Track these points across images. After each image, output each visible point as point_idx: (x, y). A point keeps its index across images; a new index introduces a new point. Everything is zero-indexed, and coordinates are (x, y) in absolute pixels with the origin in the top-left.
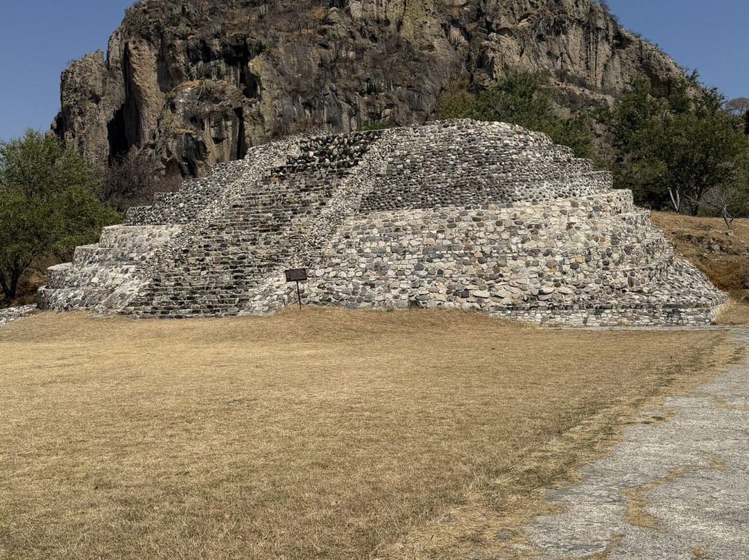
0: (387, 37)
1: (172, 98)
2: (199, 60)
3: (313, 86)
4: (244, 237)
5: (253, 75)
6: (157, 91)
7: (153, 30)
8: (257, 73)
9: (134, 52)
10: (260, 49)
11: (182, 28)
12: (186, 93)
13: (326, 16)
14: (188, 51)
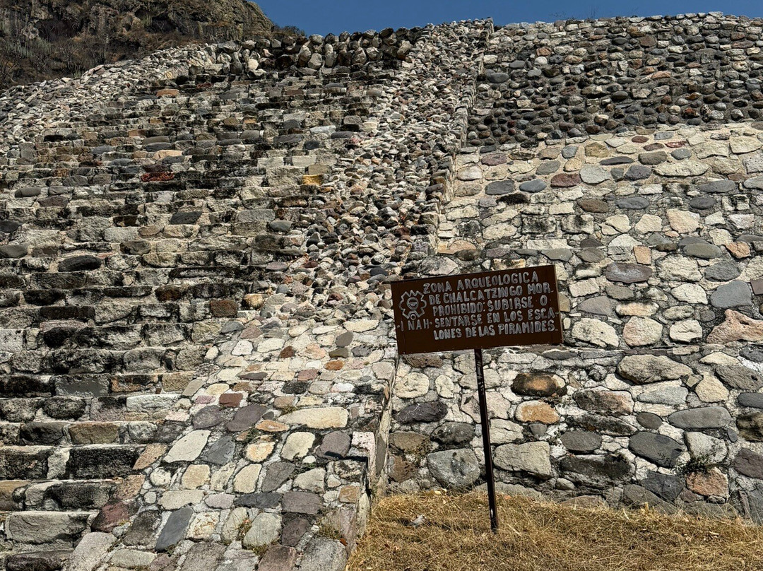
4: (85, 203)
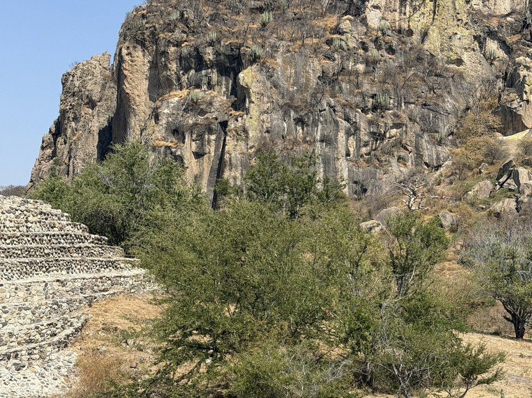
0: (407, 49)
1: (157, 108)
2: (191, 68)
3: (309, 100)
5: (243, 86)
6: (146, 100)
7: (148, 36)
8: (247, 85)
9: (127, 58)
10: (255, 59)
11: (177, 35)
12: (172, 103)
13: (338, 25)
14: (181, 58)
